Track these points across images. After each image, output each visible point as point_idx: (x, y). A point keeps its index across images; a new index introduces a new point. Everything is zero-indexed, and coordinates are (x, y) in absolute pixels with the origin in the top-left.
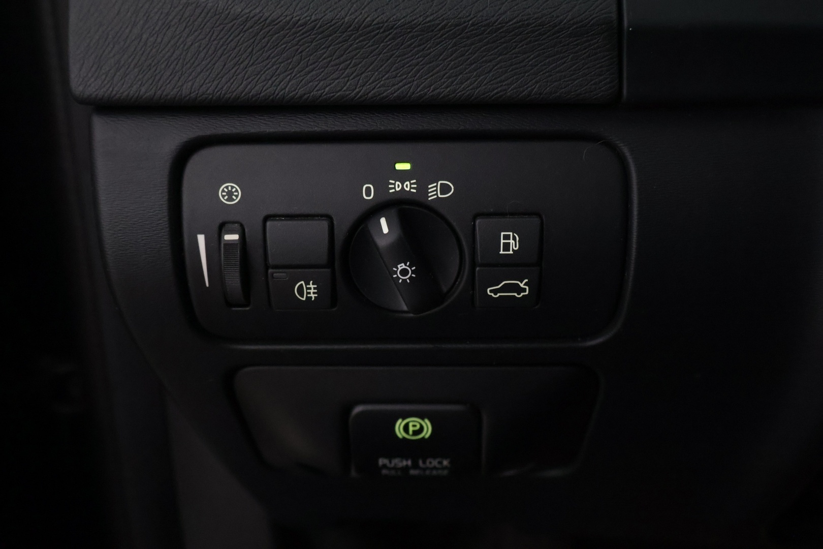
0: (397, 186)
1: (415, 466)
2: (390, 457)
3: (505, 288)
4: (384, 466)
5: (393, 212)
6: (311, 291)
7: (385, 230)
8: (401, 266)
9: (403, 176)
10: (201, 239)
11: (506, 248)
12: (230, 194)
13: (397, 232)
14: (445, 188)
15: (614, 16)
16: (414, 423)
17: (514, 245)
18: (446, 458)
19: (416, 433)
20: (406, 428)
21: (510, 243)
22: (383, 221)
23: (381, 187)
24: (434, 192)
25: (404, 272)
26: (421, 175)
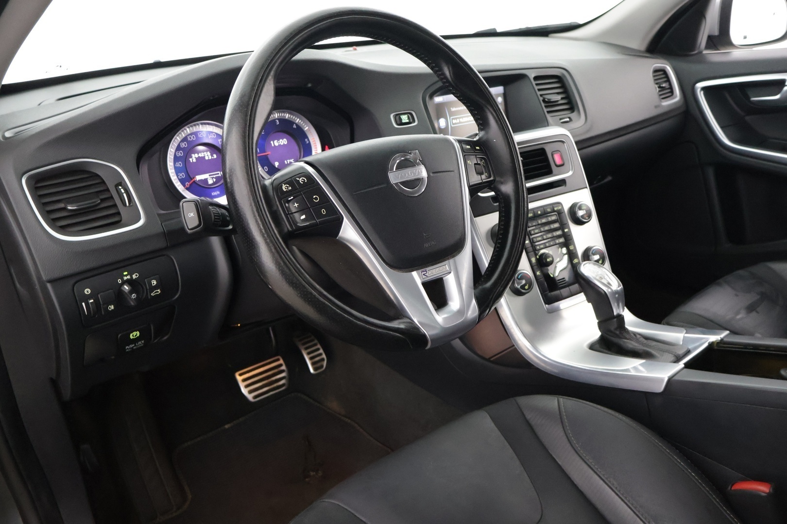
0: (125, 278)
1: (135, 345)
2: (128, 346)
3: (155, 292)
4: (127, 349)
5: (127, 284)
6: (112, 307)
7: (127, 288)
8: (133, 295)
9: (126, 275)
10: (83, 304)
11: (154, 284)
12: (88, 291)
13: (130, 288)
14: (136, 275)
15: (163, 230)
16: (135, 333)
17: (155, 283)
18: (142, 340)
19: (135, 336)
20: (133, 336)
21: (154, 282)
22: (125, 286)
23: (122, 279)
24: (134, 277)
25: (134, 296)
26: (131, 274)
